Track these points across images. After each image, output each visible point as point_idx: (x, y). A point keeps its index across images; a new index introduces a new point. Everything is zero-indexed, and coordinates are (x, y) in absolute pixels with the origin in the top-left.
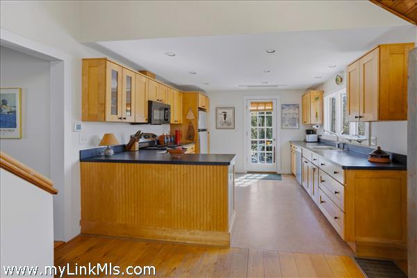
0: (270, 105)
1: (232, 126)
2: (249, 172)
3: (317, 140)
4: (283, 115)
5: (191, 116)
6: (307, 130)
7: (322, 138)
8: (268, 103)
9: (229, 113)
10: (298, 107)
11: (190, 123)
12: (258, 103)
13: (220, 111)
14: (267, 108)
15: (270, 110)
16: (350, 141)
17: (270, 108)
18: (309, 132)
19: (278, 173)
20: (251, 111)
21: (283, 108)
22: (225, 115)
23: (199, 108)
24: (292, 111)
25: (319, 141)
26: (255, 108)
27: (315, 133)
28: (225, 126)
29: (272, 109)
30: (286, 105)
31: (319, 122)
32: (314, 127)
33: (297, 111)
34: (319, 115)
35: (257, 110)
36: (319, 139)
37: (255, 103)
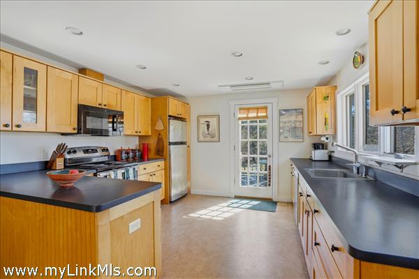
0: (264, 110)
1: (216, 139)
2: (236, 197)
3: (327, 159)
4: (281, 125)
5: (160, 126)
6: (314, 144)
7: (335, 155)
8: (262, 108)
9: (213, 122)
10: (302, 113)
11: (159, 134)
12: (248, 109)
13: (203, 120)
14: (260, 115)
15: (264, 117)
16: (380, 163)
17: (265, 114)
18: (316, 146)
19: (274, 200)
20: (239, 119)
21: (281, 114)
22: (208, 126)
23: (169, 116)
24: (293, 118)
25: (330, 159)
26: (245, 116)
27: (326, 149)
28: (209, 139)
29: (266, 117)
30: (285, 110)
31: (330, 132)
32: (323, 139)
33: (300, 118)
34: (329, 122)
35: (248, 118)
36: (330, 157)
37: (244, 109)
